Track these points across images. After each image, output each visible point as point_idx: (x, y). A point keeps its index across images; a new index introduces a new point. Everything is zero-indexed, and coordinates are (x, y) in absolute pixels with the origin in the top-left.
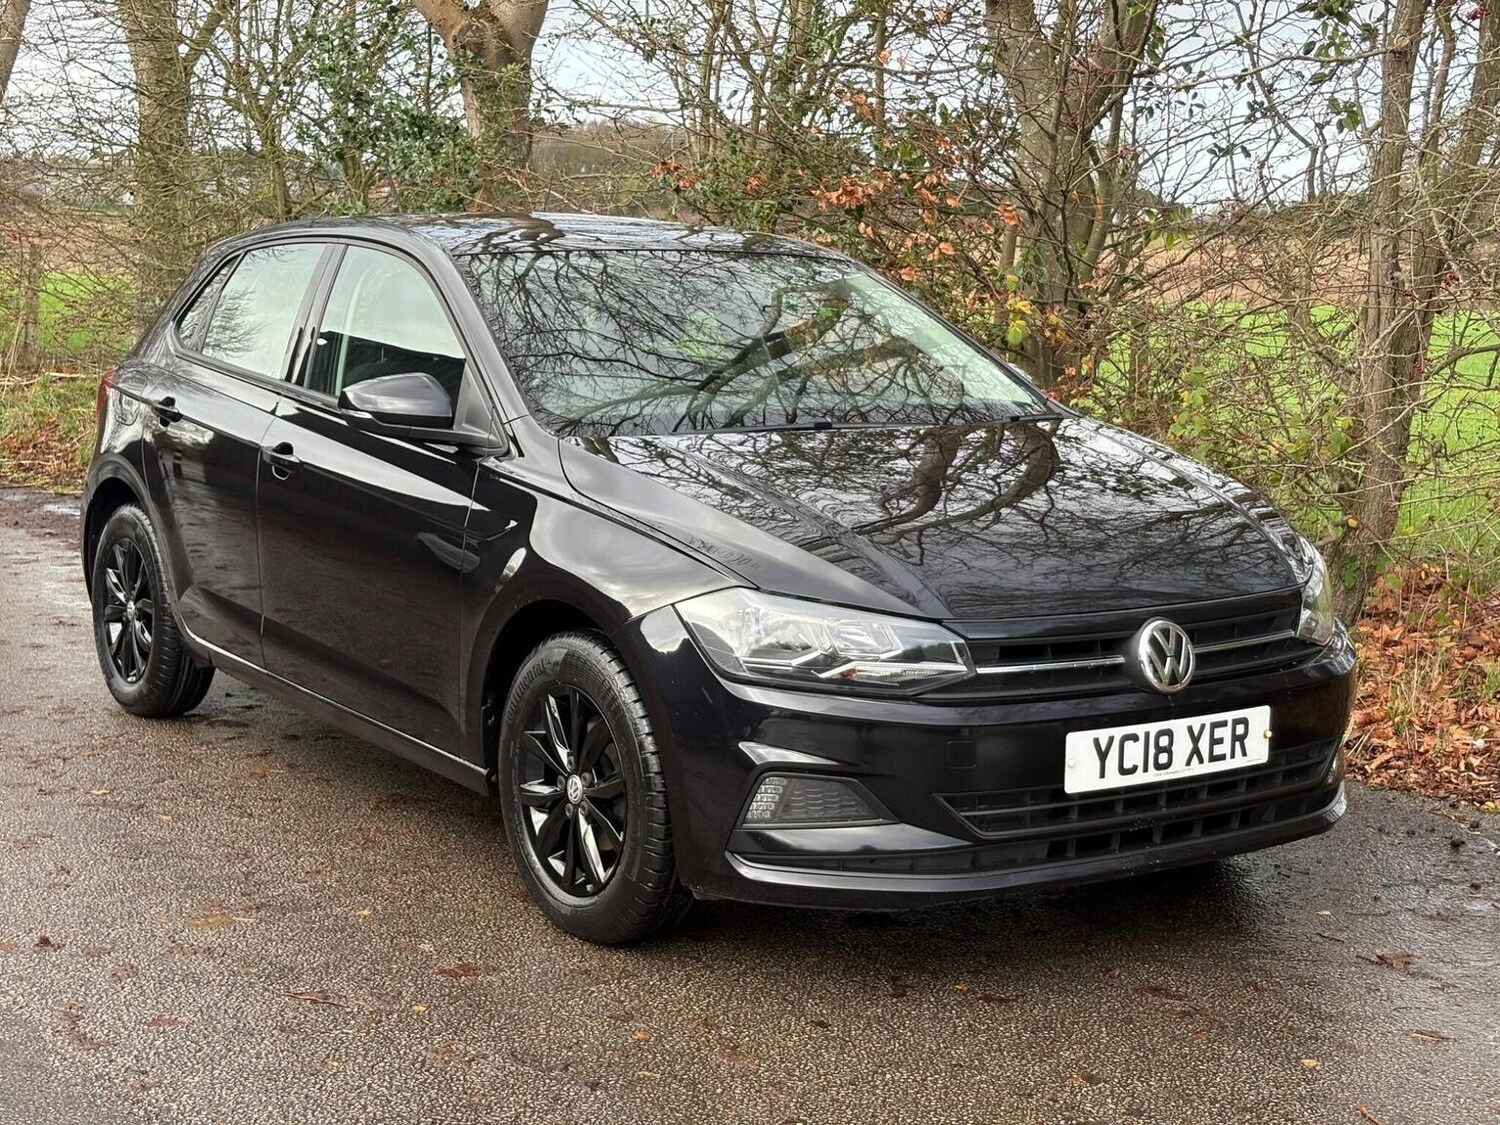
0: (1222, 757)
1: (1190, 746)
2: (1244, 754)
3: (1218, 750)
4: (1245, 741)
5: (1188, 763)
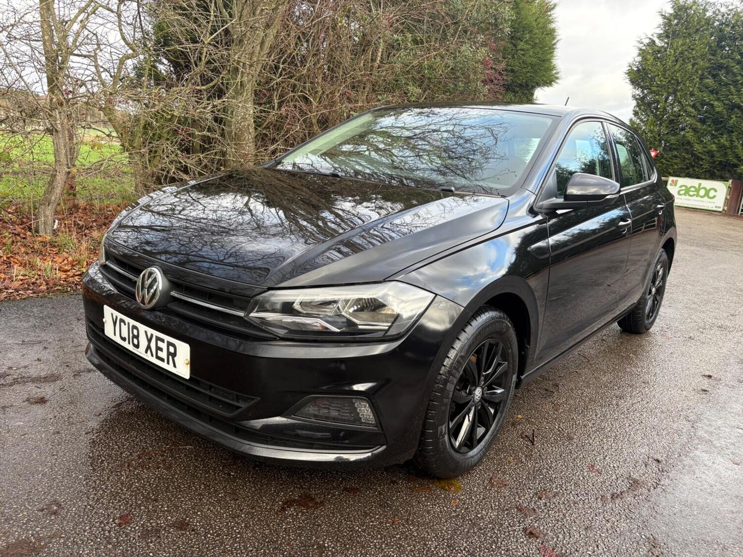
0: (162, 360)
1: (147, 343)
2: (175, 366)
3: (160, 354)
4: (175, 358)
5: (146, 352)
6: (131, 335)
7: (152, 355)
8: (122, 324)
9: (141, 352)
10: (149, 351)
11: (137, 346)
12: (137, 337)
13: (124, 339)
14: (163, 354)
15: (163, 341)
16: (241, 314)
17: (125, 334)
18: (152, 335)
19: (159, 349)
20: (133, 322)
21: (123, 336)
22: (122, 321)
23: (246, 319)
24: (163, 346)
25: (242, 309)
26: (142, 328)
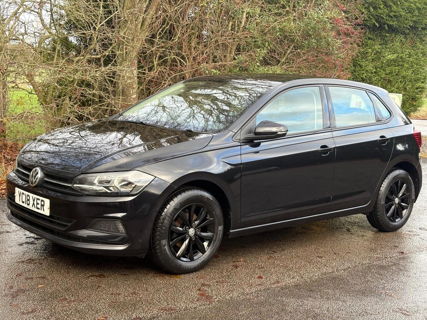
6: (26, 199)
7: (35, 207)
8: (23, 195)
9: (30, 207)
10: (34, 206)
11: (29, 205)
12: (29, 200)
13: (23, 202)
14: (39, 206)
15: (39, 200)
16: (70, 185)
17: (24, 200)
18: (35, 198)
19: (38, 204)
20: (27, 193)
21: (23, 201)
22: (23, 193)
23: (72, 187)
24: (39, 202)
25: (71, 183)
26: (31, 195)
